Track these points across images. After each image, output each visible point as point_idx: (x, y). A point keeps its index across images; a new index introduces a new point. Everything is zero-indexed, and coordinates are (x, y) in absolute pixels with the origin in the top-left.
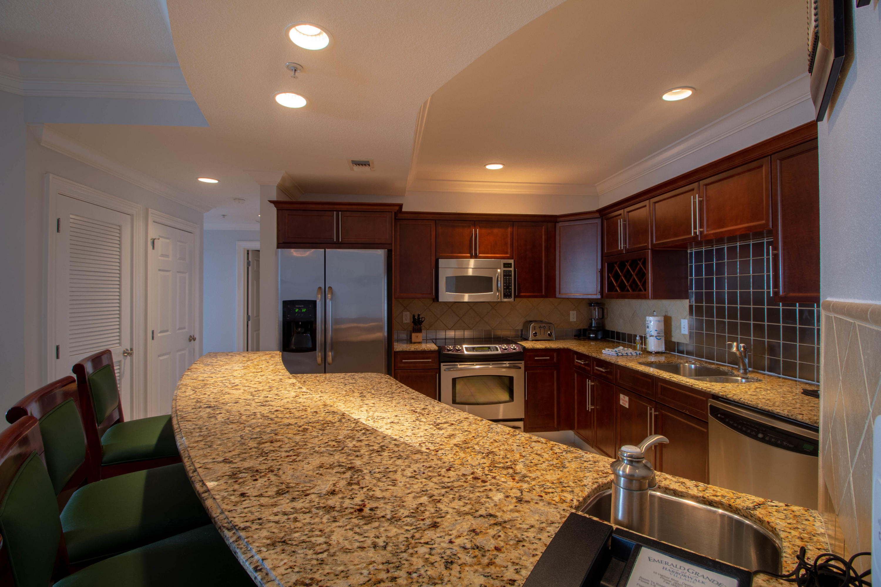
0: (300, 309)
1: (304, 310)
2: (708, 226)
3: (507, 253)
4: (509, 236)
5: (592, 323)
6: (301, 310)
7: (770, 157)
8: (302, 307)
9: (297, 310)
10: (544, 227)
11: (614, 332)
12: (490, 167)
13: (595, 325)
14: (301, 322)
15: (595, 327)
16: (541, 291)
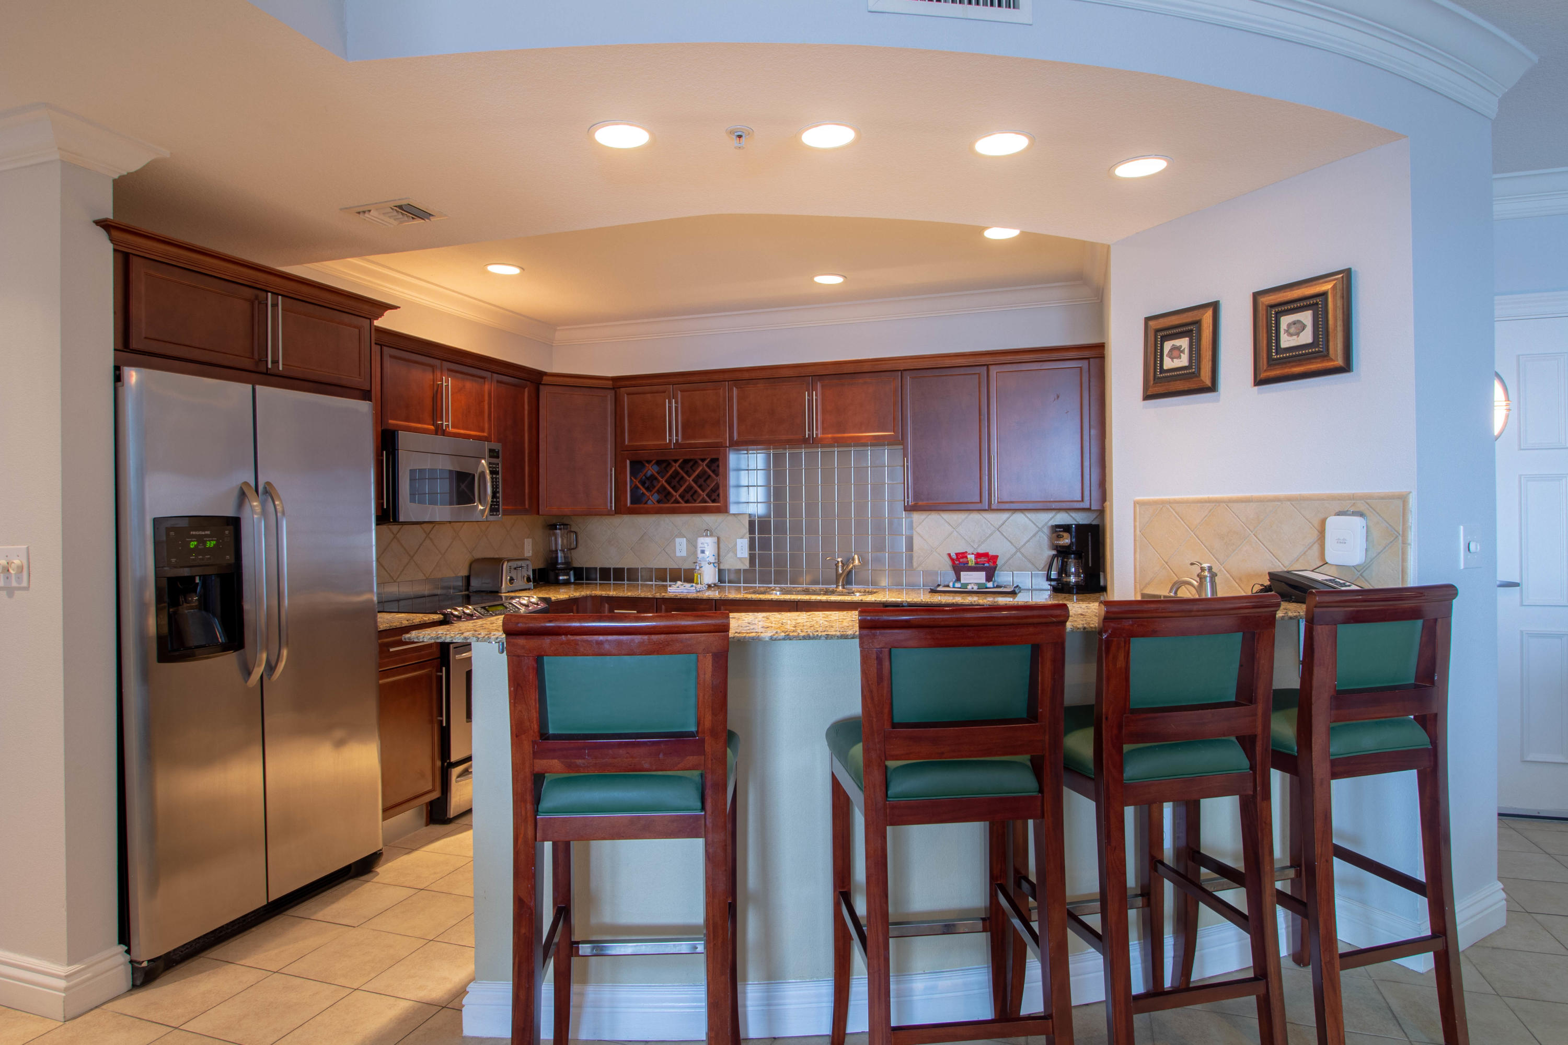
0: (201, 540)
1: (211, 544)
2: (824, 429)
3: (483, 431)
4: (486, 398)
5: (557, 557)
6: (204, 543)
7: (900, 372)
8: (206, 536)
9: (193, 544)
10: (526, 390)
11: (583, 568)
12: (495, 269)
13: (562, 560)
14: (200, 576)
15: (562, 564)
16: (523, 503)
